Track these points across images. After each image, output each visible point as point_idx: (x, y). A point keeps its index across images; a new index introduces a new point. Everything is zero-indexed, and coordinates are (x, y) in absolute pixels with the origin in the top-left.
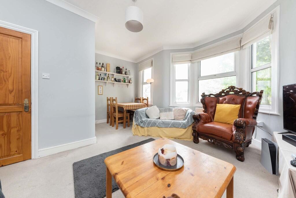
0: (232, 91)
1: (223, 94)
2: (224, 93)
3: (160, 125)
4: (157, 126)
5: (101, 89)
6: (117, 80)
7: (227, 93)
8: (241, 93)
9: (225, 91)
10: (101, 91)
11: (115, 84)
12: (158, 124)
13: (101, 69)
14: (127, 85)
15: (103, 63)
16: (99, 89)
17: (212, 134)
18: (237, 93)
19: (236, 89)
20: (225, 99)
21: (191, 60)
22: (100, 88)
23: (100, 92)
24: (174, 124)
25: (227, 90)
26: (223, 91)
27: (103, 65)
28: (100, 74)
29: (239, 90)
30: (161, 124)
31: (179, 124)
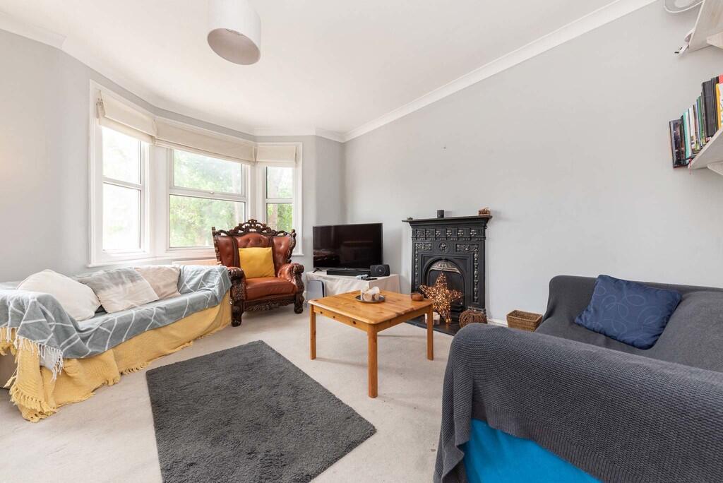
0: (252, 228)
1: (240, 232)
2: (242, 229)
3: (161, 321)
4: (155, 328)
7: (246, 231)
8: (265, 231)
9: (244, 227)
12: (155, 318)
17: (271, 295)
18: (259, 231)
19: (259, 225)
20: (248, 240)
21: (152, 137)
24: (195, 303)
25: (246, 225)
26: (240, 227)
29: (262, 227)
30: (163, 317)
31: (205, 299)
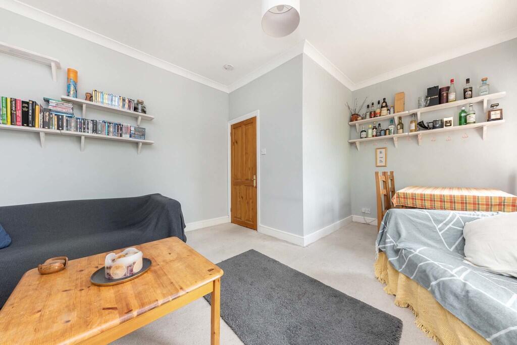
5: (383, 155)
6: (426, 125)
10: (383, 160)
11: (419, 137)
13: (380, 112)
14: (480, 130)
15: (384, 99)
16: (379, 155)
22: (381, 153)
23: (381, 161)
27: (384, 102)
28: (379, 124)
